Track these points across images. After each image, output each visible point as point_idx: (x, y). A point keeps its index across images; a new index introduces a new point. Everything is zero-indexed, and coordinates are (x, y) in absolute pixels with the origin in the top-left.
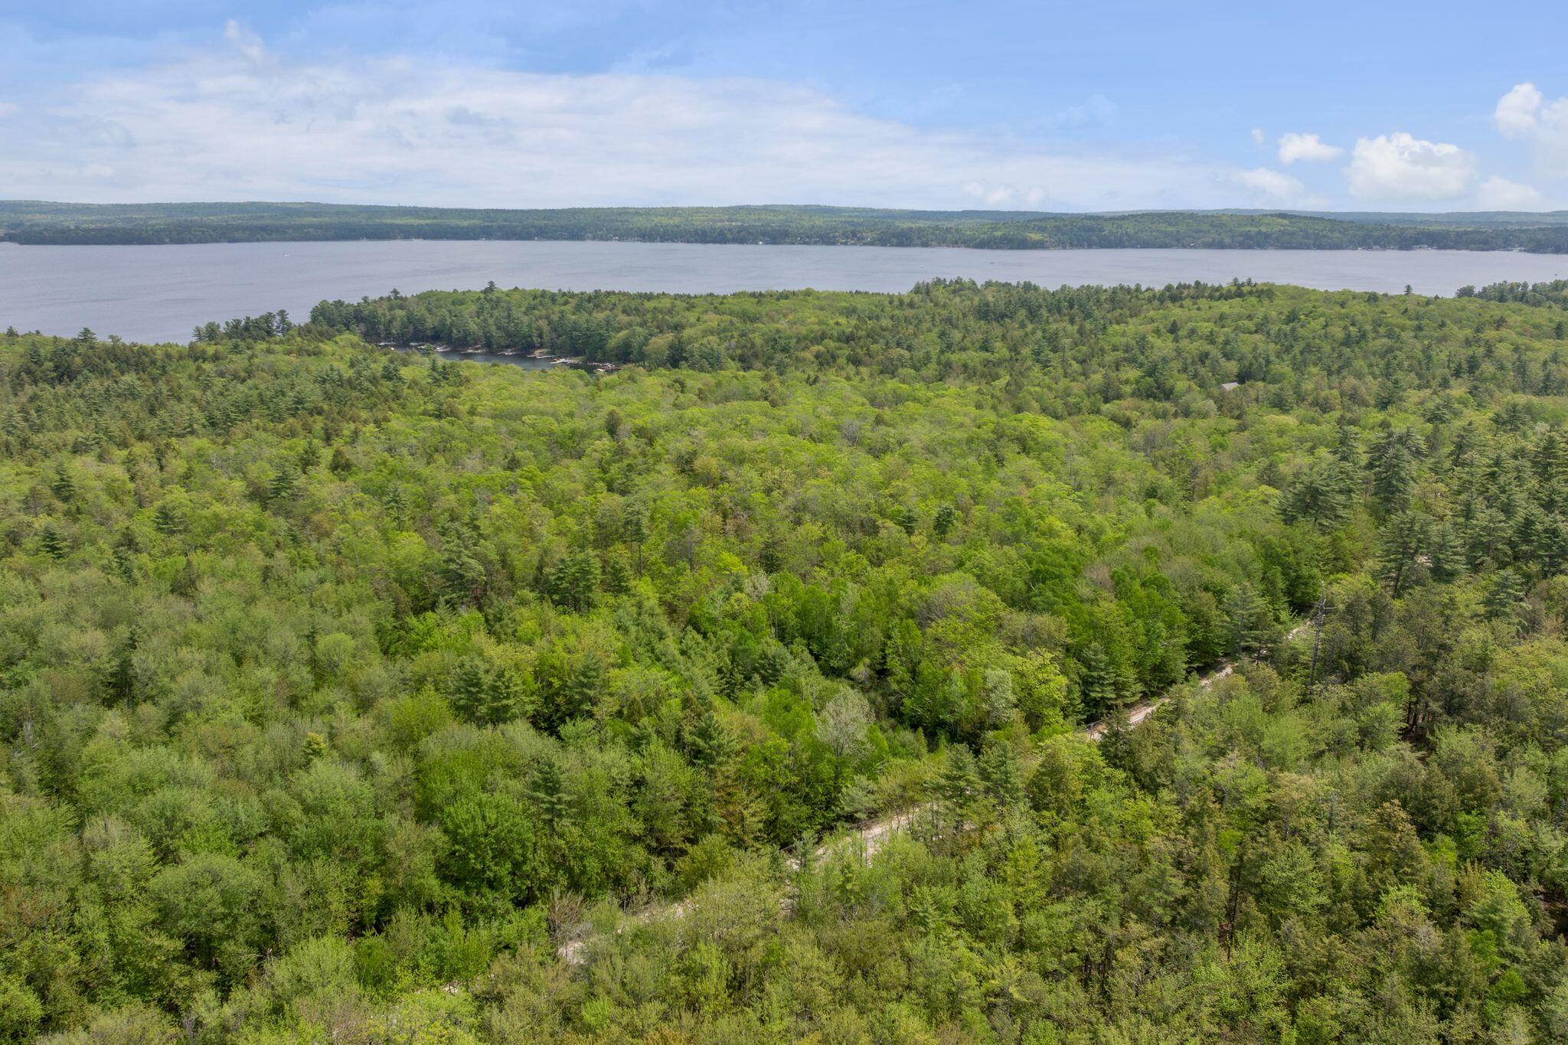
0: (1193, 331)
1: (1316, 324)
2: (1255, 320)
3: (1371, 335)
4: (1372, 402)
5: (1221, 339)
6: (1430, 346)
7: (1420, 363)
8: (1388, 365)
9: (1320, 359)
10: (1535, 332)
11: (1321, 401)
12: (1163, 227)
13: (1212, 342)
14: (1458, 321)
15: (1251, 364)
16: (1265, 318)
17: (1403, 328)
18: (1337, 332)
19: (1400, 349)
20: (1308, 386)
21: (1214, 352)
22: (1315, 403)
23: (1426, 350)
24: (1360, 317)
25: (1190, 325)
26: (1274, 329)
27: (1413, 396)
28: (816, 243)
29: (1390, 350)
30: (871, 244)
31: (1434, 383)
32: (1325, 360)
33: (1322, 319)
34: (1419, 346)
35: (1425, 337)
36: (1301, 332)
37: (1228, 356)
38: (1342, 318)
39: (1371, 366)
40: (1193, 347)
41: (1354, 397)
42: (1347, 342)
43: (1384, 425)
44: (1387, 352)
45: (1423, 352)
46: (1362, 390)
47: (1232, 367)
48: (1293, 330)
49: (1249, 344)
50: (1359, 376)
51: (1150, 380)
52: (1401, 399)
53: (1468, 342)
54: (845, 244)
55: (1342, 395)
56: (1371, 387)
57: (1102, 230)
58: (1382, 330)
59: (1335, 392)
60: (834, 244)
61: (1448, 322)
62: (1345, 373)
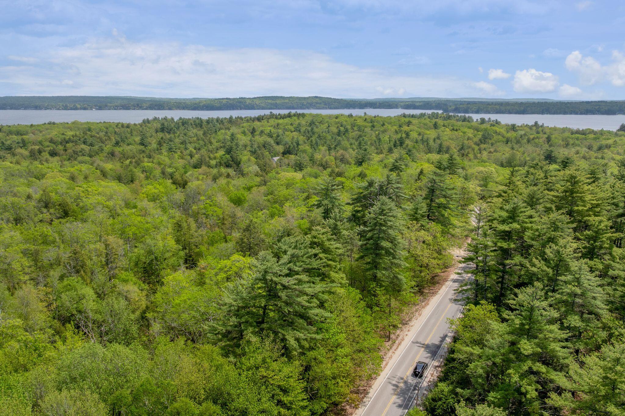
0: (262, 132)
1: (324, 127)
2: (294, 126)
3: (350, 131)
4: (353, 162)
5: (275, 135)
6: (379, 134)
7: (375, 142)
8: (360, 144)
9: (325, 143)
10: (426, 127)
11: (324, 163)
12: (270, 101)
13: (272, 137)
14: (390, 123)
15: (290, 146)
16: (299, 124)
17: (366, 127)
18: (334, 129)
19: (365, 136)
20: (318, 156)
21: (271, 141)
22: (322, 165)
23: (377, 136)
24: (344, 123)
25: (261, 129)
26: (303, 129)
27: (377, 158)
28: (120, 109)
29: (360, 136)
30: (146, 109)
31: (385, 151)
32: (328, 142)
33: (327, 124)
34: (374, 135)
35: (376, 131)
36: (316, 130)
37: (278, 144)
38: (336, 123)
39: (351, 144)
40: (260, 139)
41: (343, 160)
42: (339, 134)
43: (362, 176)
44: (358, 138)
45: (376, 137)
46: (347, 156)
47: (280, 149)
48: (312, 129)
49: (289, 137)
50: (346, 149)
51: (228, 156)
52: (369, 159)
53: (396, 132)
54: (134, 109)
55: (336, 159)
56: (352, 154)
57: (245, 102)
58: (355, 128)
59: (333, 158)
60: (129, 109)
61: (386, 124)
62: (338, 148)
